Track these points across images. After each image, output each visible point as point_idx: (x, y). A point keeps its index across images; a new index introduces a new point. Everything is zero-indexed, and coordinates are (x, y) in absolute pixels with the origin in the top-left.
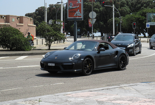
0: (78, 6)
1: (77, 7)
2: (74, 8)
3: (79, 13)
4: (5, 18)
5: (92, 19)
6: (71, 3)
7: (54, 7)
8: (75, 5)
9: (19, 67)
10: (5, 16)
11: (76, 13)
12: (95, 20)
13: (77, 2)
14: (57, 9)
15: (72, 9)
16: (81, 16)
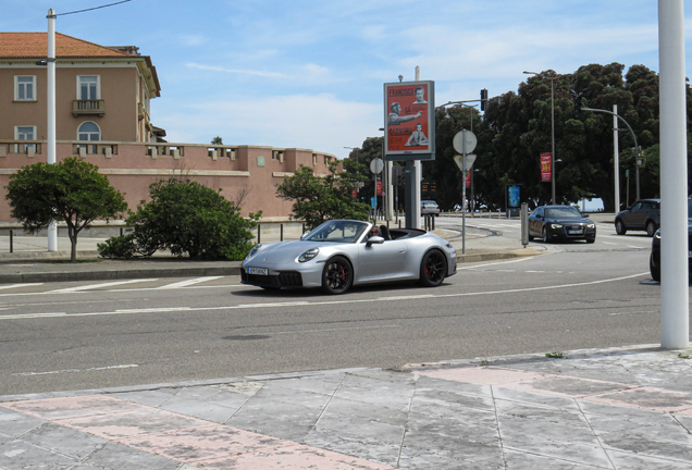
0: (419, 114)
1: (416, 116)
2: (404, 121)
3: (422, 135)
4: (233, 154)
5: (462, 155)
6: (396, 105)
7: (448, 116)
8: (407, 112)
9: (118, 312)
10: (233, 150)
11: (411, 137)
12: (474, 157)
13: (415, 99)
14: (456, 121)
15: (398, 123)
16: (426, 147)
